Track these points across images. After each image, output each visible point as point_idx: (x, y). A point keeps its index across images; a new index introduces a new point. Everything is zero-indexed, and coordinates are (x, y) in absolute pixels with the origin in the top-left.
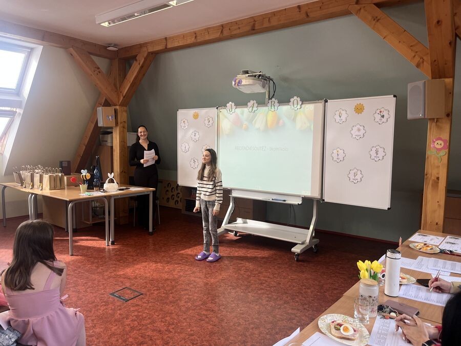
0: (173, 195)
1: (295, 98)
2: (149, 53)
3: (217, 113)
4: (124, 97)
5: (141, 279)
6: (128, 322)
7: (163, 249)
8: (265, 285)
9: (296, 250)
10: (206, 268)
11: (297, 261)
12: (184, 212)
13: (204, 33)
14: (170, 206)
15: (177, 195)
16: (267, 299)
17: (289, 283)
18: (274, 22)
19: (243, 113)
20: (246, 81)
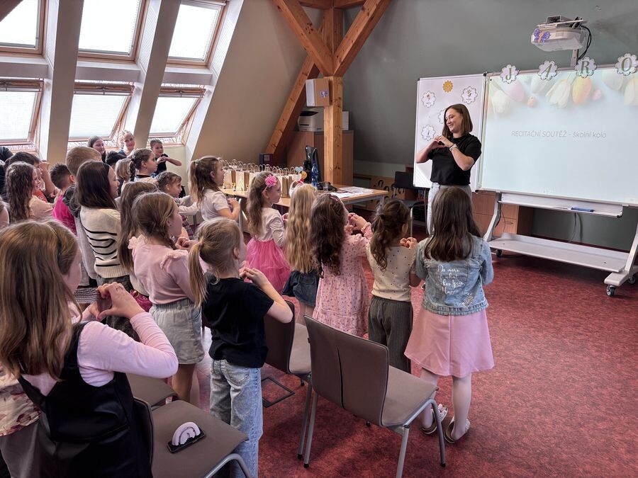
3: (483, 82)
4: (342, 64)
19: (532, 80)
20: (556, 33)
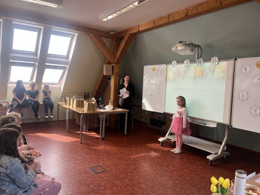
0: (144, 115)
1: (214, 57)
2: (130, 34)
3: (166, 68)
4: (117, 59)
5: (109, 162)
6: (92, 186)
7: (129, 146)
8: (182, 178)
9: (210, 158)
10: (149, 161)
11: (211, 165)
12: (149, 125)
13: (159, 21)
14: (143, 121)
15: (147, 115)
16: (180, 188)
17: (200, 180)
18: (200, 10)
19: (181, 67)
20: (180, 47)
